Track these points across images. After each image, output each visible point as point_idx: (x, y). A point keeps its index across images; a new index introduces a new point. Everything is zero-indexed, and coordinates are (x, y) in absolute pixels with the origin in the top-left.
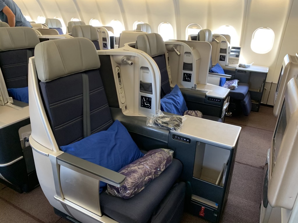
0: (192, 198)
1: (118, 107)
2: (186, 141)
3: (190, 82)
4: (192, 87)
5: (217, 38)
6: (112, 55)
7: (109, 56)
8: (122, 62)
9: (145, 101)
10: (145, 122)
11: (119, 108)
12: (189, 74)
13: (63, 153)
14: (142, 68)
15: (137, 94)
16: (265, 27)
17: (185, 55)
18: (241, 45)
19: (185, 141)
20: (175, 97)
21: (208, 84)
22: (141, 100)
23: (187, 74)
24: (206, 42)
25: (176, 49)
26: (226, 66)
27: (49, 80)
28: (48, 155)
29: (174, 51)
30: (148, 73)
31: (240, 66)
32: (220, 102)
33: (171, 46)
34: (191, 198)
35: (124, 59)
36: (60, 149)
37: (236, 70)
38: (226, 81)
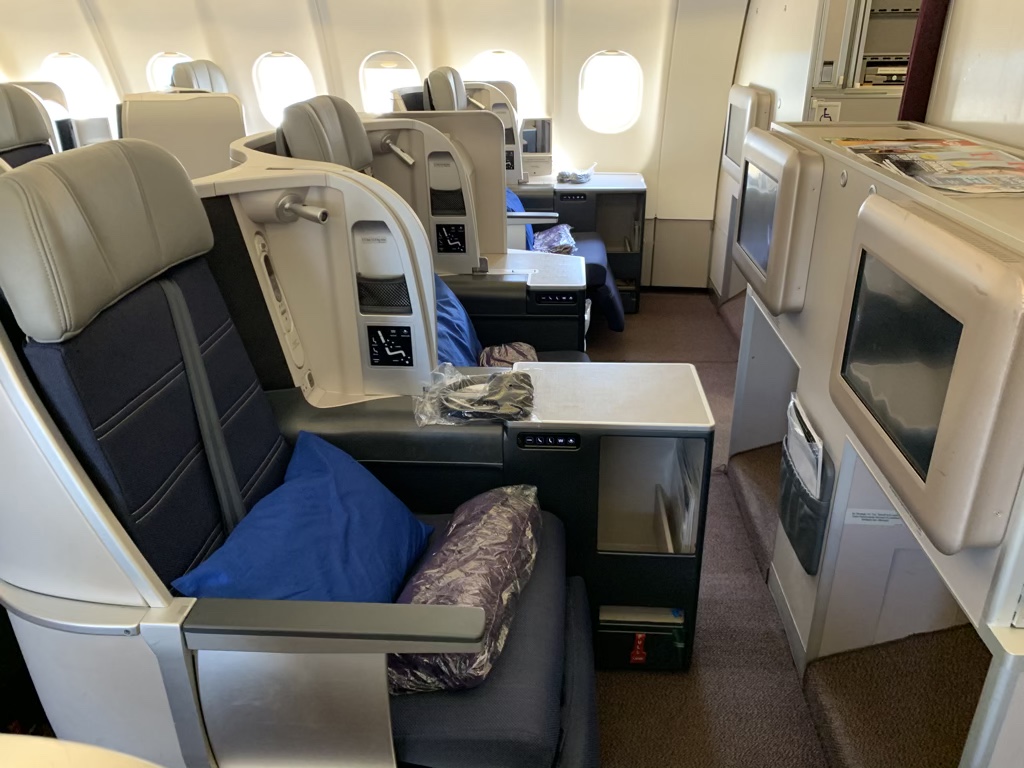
0: (601, 618)
1: (288, 382)
2: (566, 443)
3: (464, 251)
4: (474, 270)
5: (476, 94)
6: (237, 195)
7: (226, 198)
8: (278, 216)
9: (383, 341)
10: (410, 416)
11: (293, 385)
12: (457, 226)
13: (196, 603)
14: (361, 226)
15: (353, 322)
16: (613, 50)
17: (432, 163)
18: (549, 111)
19: (561, 444)
20: (447, 312)
21: (510, 251)
22: (371, 342)
23: (448, 227)
24: (456, 111)
25: (395, 144)
26: (520, 184)
27: (74, 331)
28: (138, 628)
29: (391, 151)
30: (384, 240)
31: (562, 179)
32: (574, 300)
33: (379, 137)
34: (599, 621)
35: (283, 205)
36: (176, 593)
37: (555, 192)
38: (534, 232)
